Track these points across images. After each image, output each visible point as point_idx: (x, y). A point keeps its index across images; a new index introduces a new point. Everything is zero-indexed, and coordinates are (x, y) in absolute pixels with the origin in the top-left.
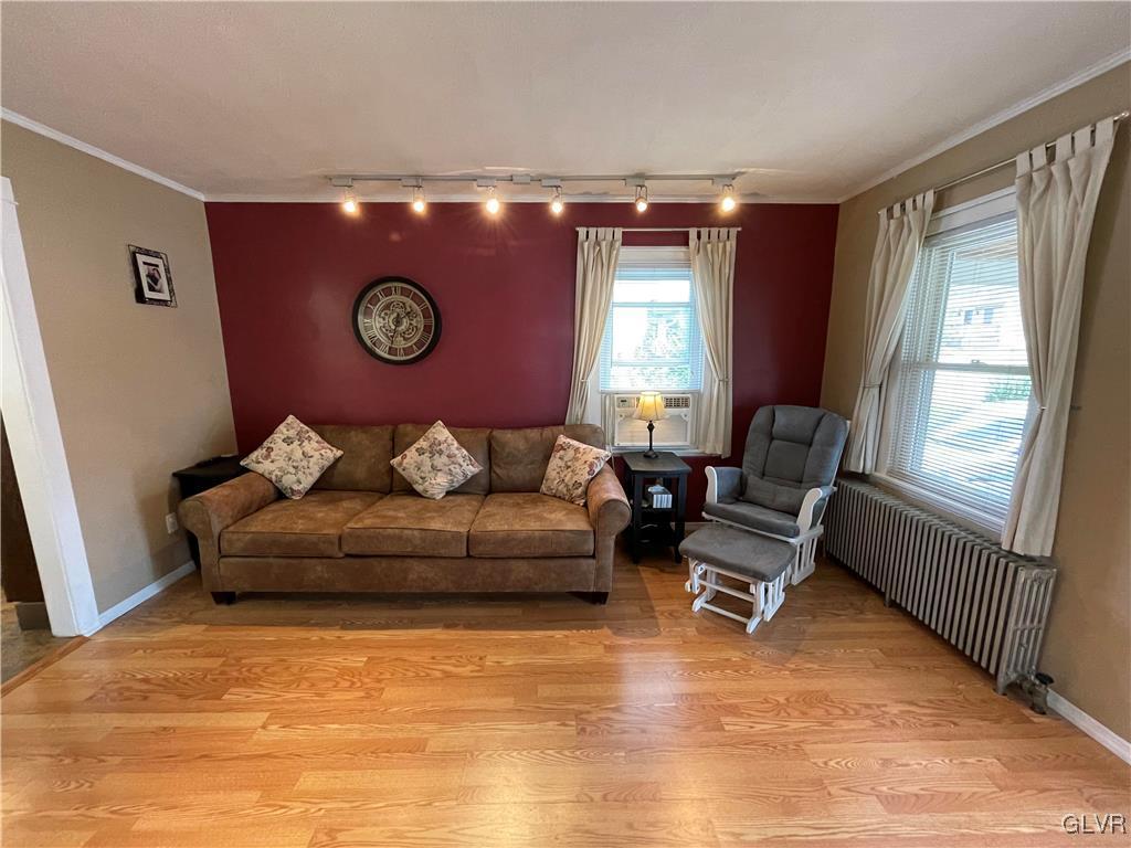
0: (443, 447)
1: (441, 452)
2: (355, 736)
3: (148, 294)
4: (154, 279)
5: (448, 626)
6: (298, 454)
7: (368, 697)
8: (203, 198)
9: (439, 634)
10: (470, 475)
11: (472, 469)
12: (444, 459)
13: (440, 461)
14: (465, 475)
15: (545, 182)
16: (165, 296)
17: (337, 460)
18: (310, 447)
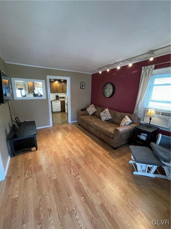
0: (106, 112)
1: (106, 113)
2: (71, 141)
3: (82, 87)
4: (83, 85)
5: (92, 139)
6: (91, 110)
7: (76, 139)
8: (91, 74)
9: (89, 138)
10: (109, 119)
11: (110, 118)
12: (106, 115)
13: (105, 115)
14: (108, 118)
15: (129, 60)
16: (84, 88)
17: (96, 111)
18: (93, 109)
